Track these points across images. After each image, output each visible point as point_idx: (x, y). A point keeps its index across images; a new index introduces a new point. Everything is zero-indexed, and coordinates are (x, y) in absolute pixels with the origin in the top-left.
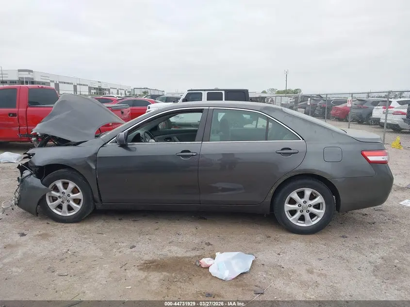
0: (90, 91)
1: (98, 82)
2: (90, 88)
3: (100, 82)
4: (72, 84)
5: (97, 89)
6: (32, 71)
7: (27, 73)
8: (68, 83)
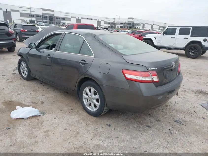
0: (159, 29)
1: (165, 23)
2: (160, 27)
3: (166, 24)
4: (151, 24)
5: (163, 27)
6: (133, 18)
7: (132, 19)
8: (149, 24)
